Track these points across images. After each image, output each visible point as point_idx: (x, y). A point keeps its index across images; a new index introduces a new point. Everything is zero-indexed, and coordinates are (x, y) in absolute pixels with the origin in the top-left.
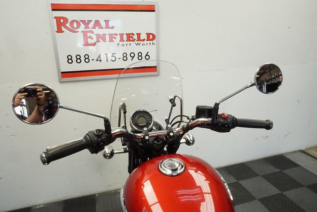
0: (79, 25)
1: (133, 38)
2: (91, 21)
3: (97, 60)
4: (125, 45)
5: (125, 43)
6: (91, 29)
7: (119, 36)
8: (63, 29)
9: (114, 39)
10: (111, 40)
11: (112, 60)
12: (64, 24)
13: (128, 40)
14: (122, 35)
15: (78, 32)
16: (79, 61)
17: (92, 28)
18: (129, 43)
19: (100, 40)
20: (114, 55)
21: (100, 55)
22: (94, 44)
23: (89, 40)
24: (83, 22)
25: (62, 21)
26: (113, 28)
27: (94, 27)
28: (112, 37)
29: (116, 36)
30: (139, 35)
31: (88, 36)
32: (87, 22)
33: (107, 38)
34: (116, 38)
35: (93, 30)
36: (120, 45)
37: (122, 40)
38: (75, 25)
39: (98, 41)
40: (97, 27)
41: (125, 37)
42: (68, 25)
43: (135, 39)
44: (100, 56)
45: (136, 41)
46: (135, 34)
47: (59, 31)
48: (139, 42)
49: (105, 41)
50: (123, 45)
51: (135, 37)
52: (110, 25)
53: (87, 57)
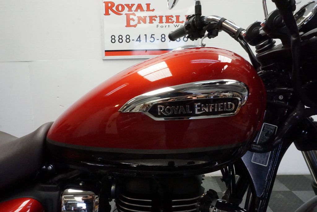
0: (123, 8)
1: (171, 20)
2: (134, 4)
3: (137, 40)
4: (164, 27)
5: (164, 24)
6: (133, 12)
7: (158, 18)
8: (110, 12)
9: (153, 21)
10: (151, 22)
11: (150, 41)
12: (111, 8)
13: (167, 22)
14: (161, 17)
15: (122, 14)
16: (121, 41)
17: (135, 11)
18: (167, 24)
19: (141, 21)
20: (153, 36)
21: (140, 35)
22: (135, 26)
23: (131, 22)
24: (127, 5)
25: (110, 5)
26: (153, 10)
27: (136, 10)
28: (152, 19)
29: (155, 18)
30: (178, 17)
31: (131, 18)
32: (130, 5)
33: (148, 20)
34: (155, 20)
35: (136, 13)
36: (159, 27)
37: (161, 22)
38: (120, 8)
39: (139, 23)
40: (139, 10)
41: (164, 19)
42: (114, 8)
43: (174, 22)
44: (139, 37)
45: (174, 23)
46: (174, 16)
47: (107, 13)
48: (178, 24)
49: (145, 22)
50: (162, 27)
51: (174, 19)
52: (151, 8)
53: (128, 37)
